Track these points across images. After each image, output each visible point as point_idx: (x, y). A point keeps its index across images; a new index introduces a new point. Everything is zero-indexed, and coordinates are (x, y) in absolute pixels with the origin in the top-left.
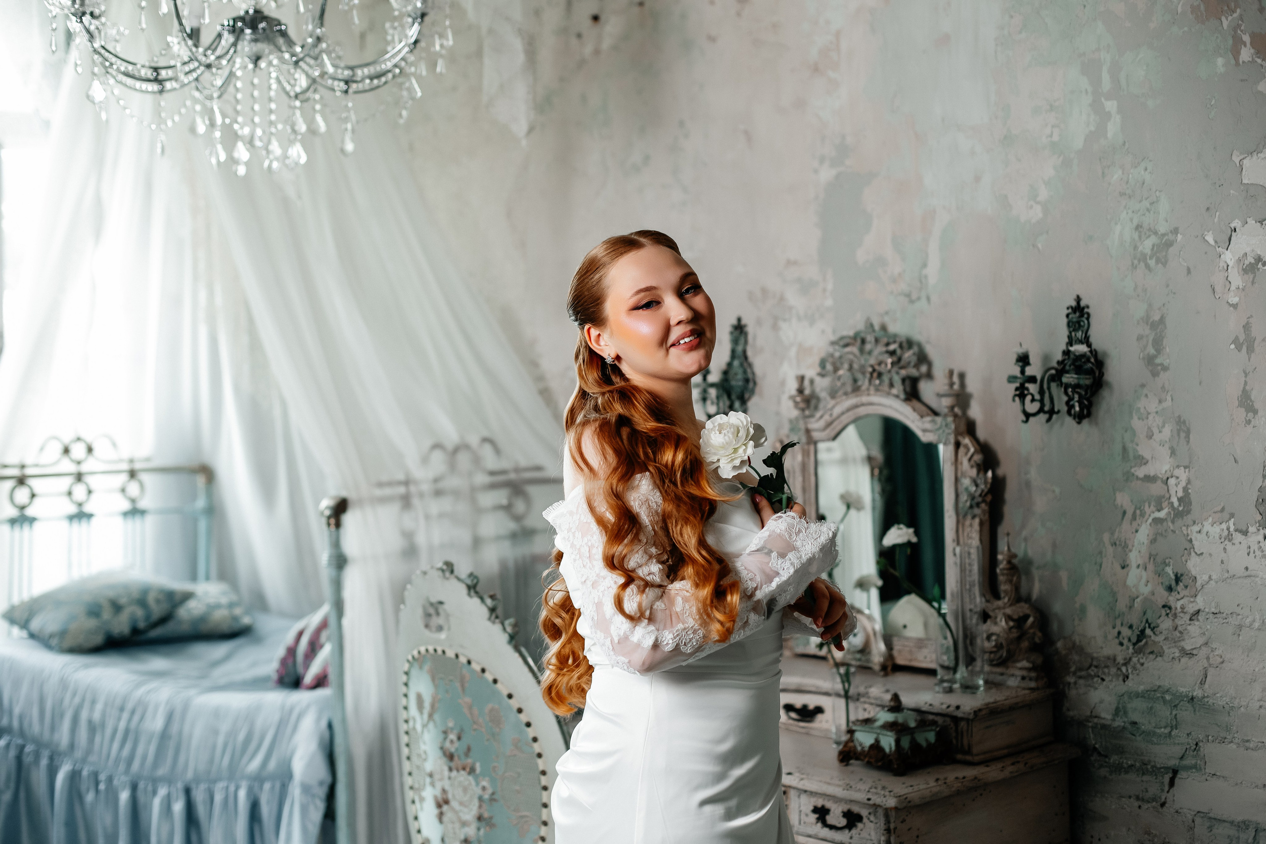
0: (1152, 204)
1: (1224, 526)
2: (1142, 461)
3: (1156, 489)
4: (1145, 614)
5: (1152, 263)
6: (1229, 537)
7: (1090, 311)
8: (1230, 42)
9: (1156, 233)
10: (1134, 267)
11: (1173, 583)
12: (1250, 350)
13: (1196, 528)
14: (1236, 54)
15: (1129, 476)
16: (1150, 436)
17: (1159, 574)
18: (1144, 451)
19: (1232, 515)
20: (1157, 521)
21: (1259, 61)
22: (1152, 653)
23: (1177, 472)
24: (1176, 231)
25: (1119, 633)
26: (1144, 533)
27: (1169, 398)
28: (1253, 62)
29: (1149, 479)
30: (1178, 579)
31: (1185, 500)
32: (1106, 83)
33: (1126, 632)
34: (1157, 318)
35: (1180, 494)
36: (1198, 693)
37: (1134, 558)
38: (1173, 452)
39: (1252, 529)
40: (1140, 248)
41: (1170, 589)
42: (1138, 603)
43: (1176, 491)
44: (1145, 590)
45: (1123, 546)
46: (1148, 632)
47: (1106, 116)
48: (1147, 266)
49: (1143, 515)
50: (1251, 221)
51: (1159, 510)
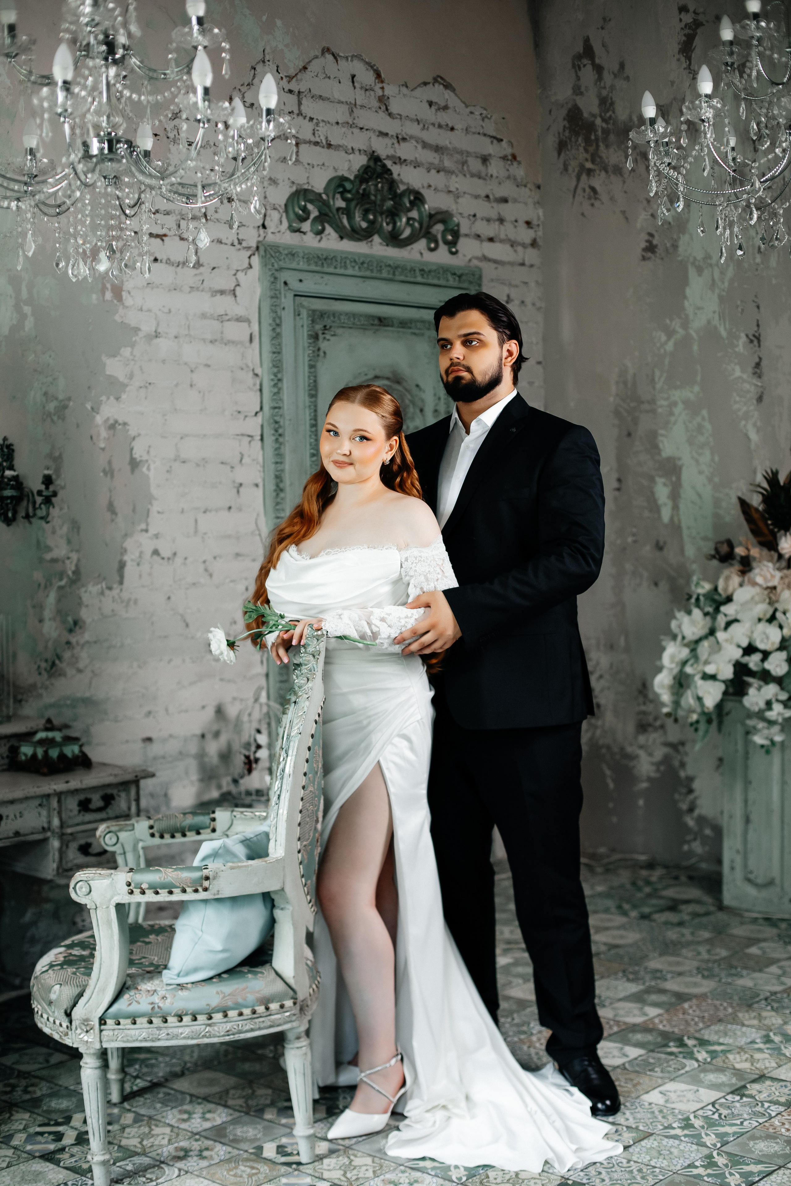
0: (54, 379)
1: (99, 586)
2: (49, 549)
3: (58, 567)
4: (55, 650)
5: (55, 418)
6: (102, 593)
7: (14, 447)
8: (100, 286)
9: (57, 399)
10: (44, 420)
11: (73, 626)
12: (112, 476)
13: (83, 590)
14: (103, 294)
15: (41, 560)
16: (54, 532)
17: (64, 622)
18: (50, 542)
19: (104, 579)
20: (61, 588)
21: (115, 301)
22: (60, 675)
23: (71, 555)
24: (69, 399)
25: (39, 667)
26: (52, 598)
27: (66, 507)
28: (112, 301)
29: (54, 561)
30: (75, 623)
31: (77, 572)
32: (24, 294)
33: (43, 665)
34: (57, 454)
35: (73, 568)
36: (87, 694)
37: (48, 613)
38: (69, 542)
39: (115, 586)
40: (47, 408)
41: (71, 631)
42: (50, 644)
43: (70, 567)
44: (54, 635)
45: (39, 607)
46: (57, 662)
47: (23, 317)
48: (53, 421)
49: (51, 584)
50: (112, 398)
51: (61, 579)
